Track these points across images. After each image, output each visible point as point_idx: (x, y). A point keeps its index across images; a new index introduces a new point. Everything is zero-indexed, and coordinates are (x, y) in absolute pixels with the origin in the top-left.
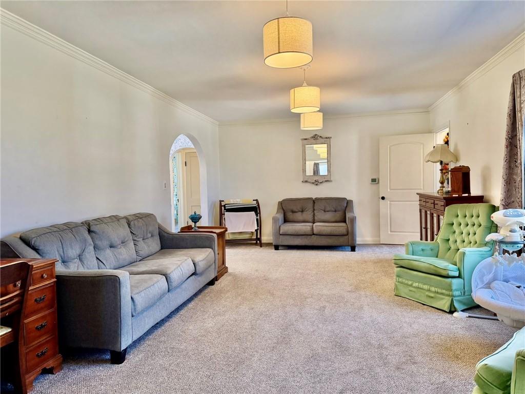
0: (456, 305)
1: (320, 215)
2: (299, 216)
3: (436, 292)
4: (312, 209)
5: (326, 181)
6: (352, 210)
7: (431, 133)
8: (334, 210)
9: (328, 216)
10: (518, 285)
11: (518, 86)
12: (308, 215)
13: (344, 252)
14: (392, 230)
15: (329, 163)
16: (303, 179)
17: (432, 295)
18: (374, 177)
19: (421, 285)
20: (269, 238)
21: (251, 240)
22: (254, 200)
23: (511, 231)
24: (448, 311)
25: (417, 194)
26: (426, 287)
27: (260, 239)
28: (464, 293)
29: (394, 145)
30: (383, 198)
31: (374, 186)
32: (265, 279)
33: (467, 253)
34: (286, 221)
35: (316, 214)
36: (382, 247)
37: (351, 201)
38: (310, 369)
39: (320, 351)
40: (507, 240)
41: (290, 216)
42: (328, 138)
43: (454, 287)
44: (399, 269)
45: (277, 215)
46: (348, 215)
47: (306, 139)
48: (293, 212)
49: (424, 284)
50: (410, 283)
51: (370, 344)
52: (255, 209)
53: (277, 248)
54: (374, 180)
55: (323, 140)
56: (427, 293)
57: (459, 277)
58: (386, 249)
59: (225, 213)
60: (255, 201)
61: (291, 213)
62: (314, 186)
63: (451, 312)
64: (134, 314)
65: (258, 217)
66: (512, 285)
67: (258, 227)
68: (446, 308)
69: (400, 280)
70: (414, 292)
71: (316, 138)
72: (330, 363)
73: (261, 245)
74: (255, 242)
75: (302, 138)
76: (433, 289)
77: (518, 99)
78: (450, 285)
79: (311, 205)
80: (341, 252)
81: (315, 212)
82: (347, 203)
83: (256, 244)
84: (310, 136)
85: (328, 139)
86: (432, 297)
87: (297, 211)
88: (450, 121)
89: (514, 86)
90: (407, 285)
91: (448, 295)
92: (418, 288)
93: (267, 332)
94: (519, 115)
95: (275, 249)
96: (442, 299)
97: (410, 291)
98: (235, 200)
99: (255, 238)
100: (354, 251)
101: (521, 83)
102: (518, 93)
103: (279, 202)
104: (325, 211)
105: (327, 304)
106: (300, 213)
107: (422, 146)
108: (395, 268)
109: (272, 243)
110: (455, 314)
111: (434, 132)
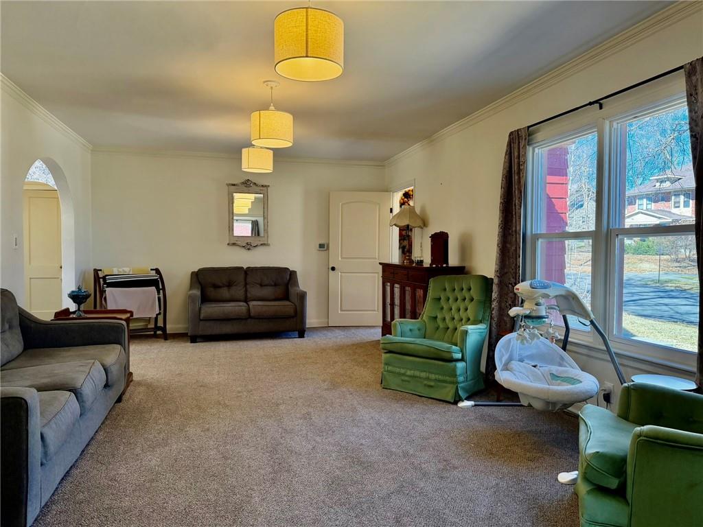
0: (461, 392)
1: (255, 291)
2: (225, 293)
3: (436, 380)
4: (243, 283)
5: (262, 245)
6: (296, 283)
7: (387, 192)
8: (273, 284)
9: (267, 292)
10: (533, 364)
11: (516, 146)
12: (238, 291)
13: (291, 340)
14: (344, 309)
15: (266, 221)
16: (230, 240)
17: (432, 384)
18: (322, 242)
19: (417, 373)
20: (180, 326)
21: (147, 329)
22: (152, 270)
23: (537, 304)
24: (452, 401)
25: (380, 263)
26: (423, 375)
27: (164, 329)
28: (467, 378)
29: (347, 203)
30: (333, 269)
31: (323, 254)
32: (201, 386)
33: (470, 331)
34: (205, 299)
35: (249, 290)
36: (333, 330)
37: (295, 272)
38: (339, 500)
39: (338, 472)
40: (534, 314)
41: (211, 292)
42: (266, 186)
43: (458, 372)
44: (388, 355)
45: (191, 292)
46: (292, 290)
47: (234, 185)
48: (216, 287)
49: (422, 371)
50: (402, 371)
51: (392, 453)
52: (156, 282)
53: (194, 339)
54: (321, 246)
55: (257, 189)
56: (426, 382)
57: (462, 359)
58: (338, 332)
59: (107, 289)
60: (154, 271)
61: (212, 289)
62: (244, 252)
63: (456, 403)
64: (44, 461)
65: (161, 295)
66: (528, 364)
67: (160, 309)
68: (450, 398)
69: (390, 368)
70: (408, 381)
71: (248, 185)
72: (360, 486)
73: (166, 336)
74: (152, 333)
75: (228, 183)
76: (433, 376)
77: (516, 160)
78: (454, 369)
79: (242, 276)
80: (287, 340)
81: (248, 286)
82: (290, 275)
83: (155, 336)
84: (241, 182)
85: (265, 188)
86: (431, 387)
87: (221, 285)
88: (415, 180)
89: (511, 145)
90: (399, 374)
91: (453, 383)
92: (413, 377)
93: (250, 460)
94: (516, 177)
95: (191, 342)
96: (445, 387)
97: (403, 380)
98: (121, 270)
99: (153, 326)
100: (303, 337)
101: (519, 143)
102: (516, 154)
103: (192, 273)
104: (261, 285)
105: (311, 410)
106: (226, 288)
107: (378, 207)
108: (383, 355)
109: (187, 333)
110: (461, 404)
111: (390, 191)
